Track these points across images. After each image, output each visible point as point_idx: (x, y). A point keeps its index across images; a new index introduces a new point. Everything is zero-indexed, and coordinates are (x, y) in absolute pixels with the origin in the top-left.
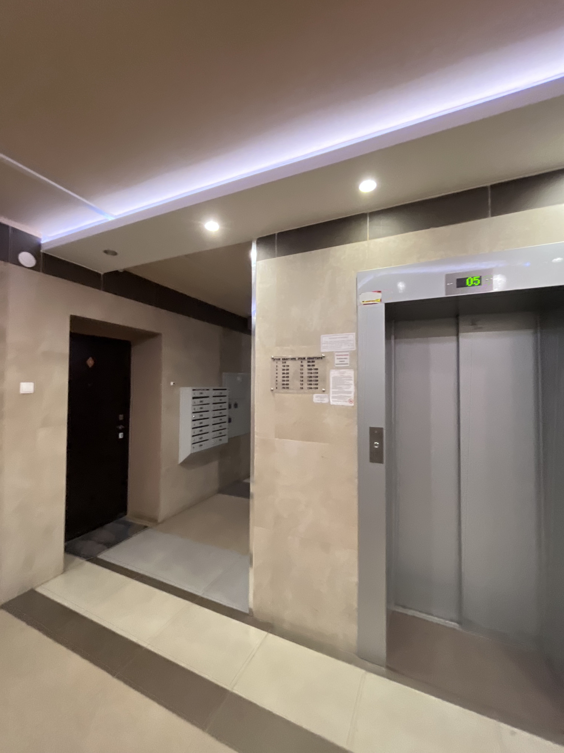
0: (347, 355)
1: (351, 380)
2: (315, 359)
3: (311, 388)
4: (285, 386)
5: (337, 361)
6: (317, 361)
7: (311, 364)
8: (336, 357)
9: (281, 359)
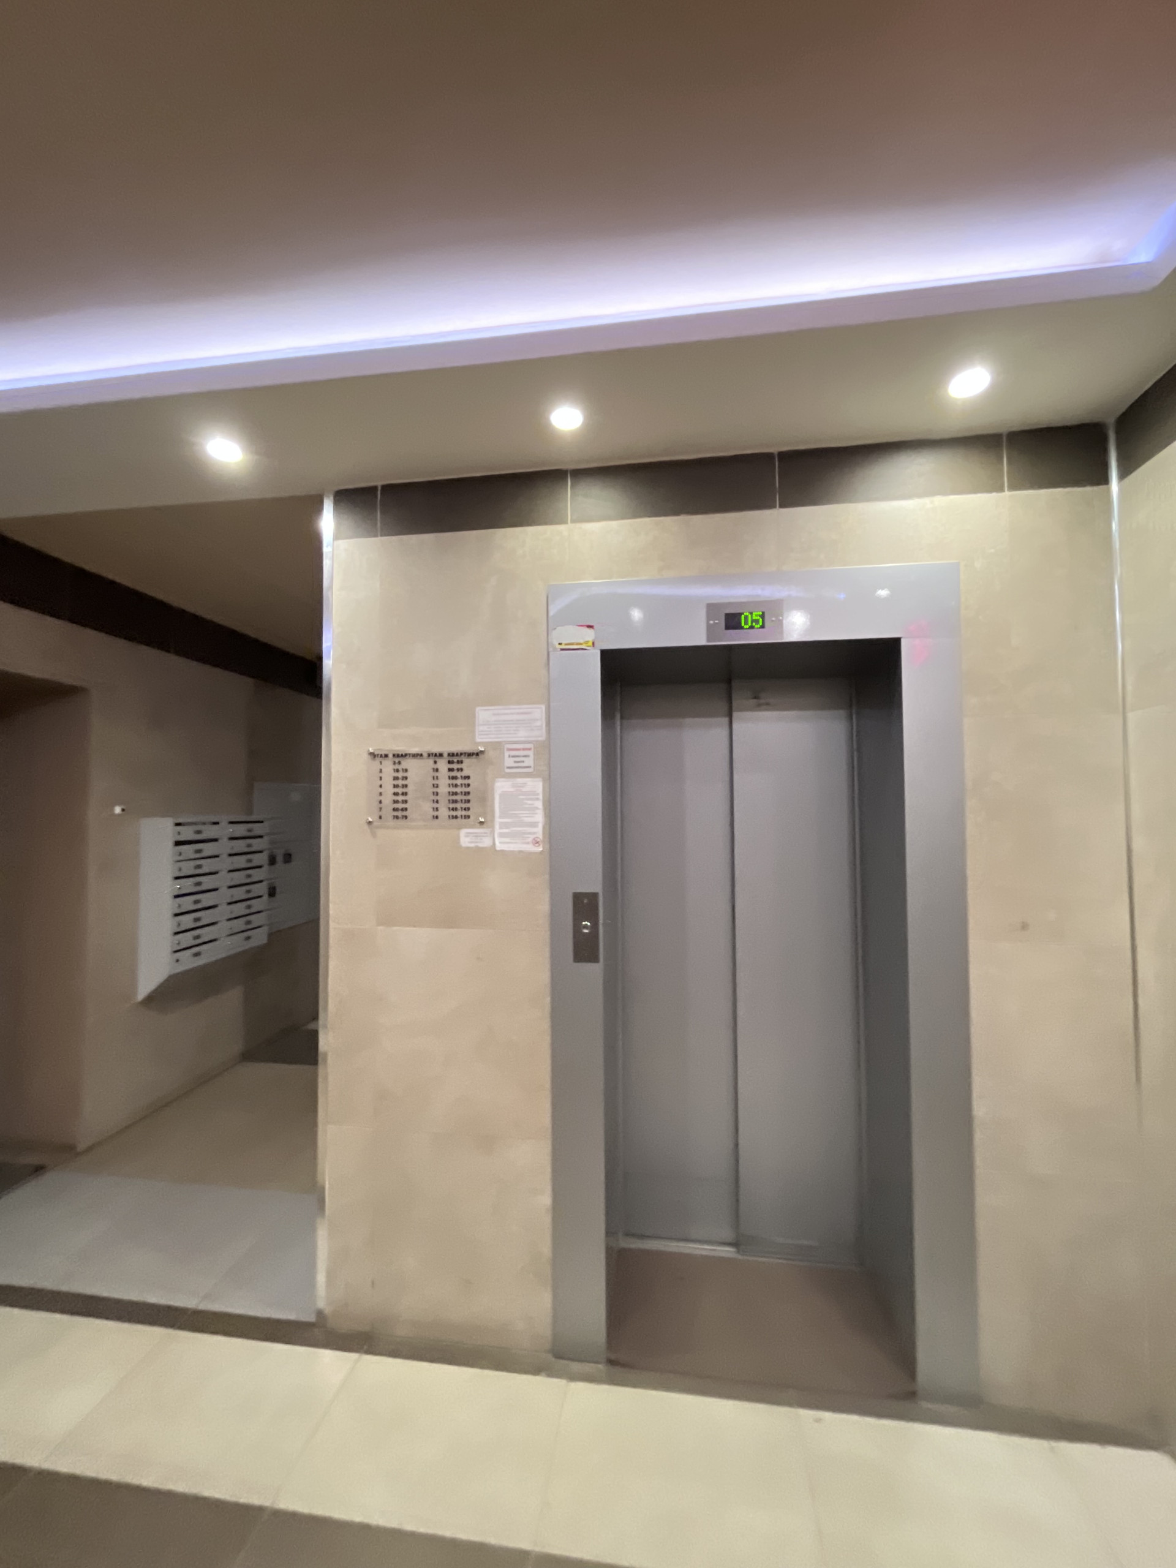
0: (530, 749)
1: (538, 799)
2: (462, 756)
3: (456, 817)
4: (400, 814)
5: (509, 762)
6: (467, 761)
7: (455, 766)
8: (507, 754)
9: (391, 756)
